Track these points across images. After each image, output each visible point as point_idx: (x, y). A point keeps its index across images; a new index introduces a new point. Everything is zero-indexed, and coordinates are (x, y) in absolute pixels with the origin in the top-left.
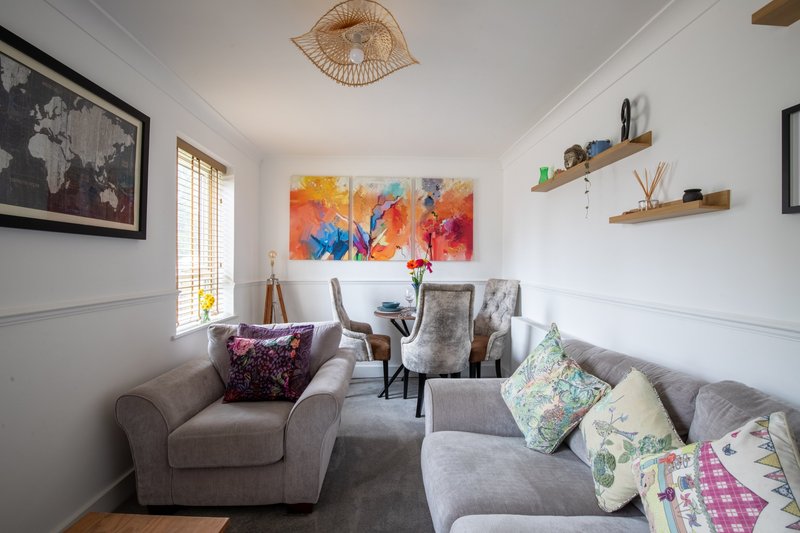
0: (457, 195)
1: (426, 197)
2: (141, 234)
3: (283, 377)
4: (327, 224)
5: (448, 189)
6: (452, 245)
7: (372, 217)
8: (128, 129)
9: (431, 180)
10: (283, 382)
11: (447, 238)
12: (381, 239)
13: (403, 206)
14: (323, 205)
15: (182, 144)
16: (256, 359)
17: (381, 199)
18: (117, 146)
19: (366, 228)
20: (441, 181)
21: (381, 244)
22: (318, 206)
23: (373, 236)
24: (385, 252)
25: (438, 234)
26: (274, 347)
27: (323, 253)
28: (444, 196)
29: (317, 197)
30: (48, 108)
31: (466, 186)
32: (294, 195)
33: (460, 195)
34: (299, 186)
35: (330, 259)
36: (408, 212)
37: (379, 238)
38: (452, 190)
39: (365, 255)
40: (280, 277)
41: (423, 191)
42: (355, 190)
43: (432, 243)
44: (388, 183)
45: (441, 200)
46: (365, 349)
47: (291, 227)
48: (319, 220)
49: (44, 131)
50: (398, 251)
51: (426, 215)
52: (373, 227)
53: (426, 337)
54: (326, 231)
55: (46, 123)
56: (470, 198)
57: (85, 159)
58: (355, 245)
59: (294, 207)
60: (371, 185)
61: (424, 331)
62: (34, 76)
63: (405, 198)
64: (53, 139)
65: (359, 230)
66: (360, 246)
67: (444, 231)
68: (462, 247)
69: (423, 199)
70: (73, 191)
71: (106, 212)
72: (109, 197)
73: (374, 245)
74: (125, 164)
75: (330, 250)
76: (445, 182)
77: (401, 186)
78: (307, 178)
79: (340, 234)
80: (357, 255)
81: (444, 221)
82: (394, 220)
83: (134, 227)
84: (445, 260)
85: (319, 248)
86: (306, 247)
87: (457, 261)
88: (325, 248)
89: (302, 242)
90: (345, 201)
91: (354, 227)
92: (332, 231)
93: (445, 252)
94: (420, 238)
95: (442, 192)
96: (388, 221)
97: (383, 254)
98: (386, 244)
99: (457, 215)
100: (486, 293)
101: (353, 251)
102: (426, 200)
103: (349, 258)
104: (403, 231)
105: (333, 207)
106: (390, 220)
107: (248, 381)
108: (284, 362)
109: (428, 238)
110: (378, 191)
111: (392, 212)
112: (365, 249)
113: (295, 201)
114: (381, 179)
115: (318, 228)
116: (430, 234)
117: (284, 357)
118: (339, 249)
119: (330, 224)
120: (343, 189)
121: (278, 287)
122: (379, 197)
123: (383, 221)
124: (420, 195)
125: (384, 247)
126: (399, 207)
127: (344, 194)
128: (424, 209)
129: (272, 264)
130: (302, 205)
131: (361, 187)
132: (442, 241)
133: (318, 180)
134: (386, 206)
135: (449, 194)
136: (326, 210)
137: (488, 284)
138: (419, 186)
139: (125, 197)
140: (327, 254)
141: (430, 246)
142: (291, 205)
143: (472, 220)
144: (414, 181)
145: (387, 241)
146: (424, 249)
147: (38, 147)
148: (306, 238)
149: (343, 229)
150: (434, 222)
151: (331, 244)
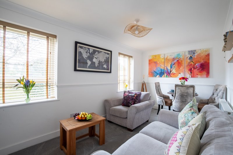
0: (202, 55)
1: (189, 57)
2: (110, 72)
3: (132, 102)
4: (158, 68)
5: (198, 53)
6: (200, 72)
7: (171, 65)
8: (108, 54)
9: (192, 51)
10: (132, 103)
11: (198, 70)
12: (174, 71)
13: (181, 61)
14: (157, 62)
15: (120, 54)
16: (127, 98)
17: (174, 59)
18: (106, 57)
19: (169, 68)
20: (195, 51)
21: (174, 72)
22: (156, 63)
23: (171, 70)
24: (175, 75)
25: (194, 68)
26: (131, 96)
27: (157, 75)
28: (197, 56)
29: (155, 60)
30: (96, 54)
31: (206, 51)
32: (150, 61)
33: (204, 54)
34: (151, 58)
35: (159, 77)
36: (183, 62)
37: (173, 71)
38: (200, 53)
39: (169, 76)
40: (146, 82)
41: (188, 55)
42: (166, 57)
43: (192, 72)
44: (176, 54)
45: (195, 57)
46: (163, 102)
47: (149, 69)
48: (156, 67)
49: (95, 58)
50: (179, 74)
51: (189, 63)
52: (171, 67)
53: (177, 100)
54: (158, 69)
55: (95, 56)
56: (208, 55)
57: (101, 61)
58: (166, 73)
59: (149, 64)
60: (171, 55)
61: (176, 99)
62: (94, 50)
63: (182, 58)
64: (96, 58)
65: (167, 69)
66: (167, 73)
67: (197, 67)
68: (205, 73)
69: (189, 58)
70: (99, 66)
71: (104, 69)
72: (105, 66)
73: (171, 73)
74: (108, 60)
75: (159, 74)
76: (197, 51)
77: (181, 54)
78: (153, 56)
79: (161, 70)
80: (166, 76)
81: (197, 64)
82: (178, 65)
83: (109, 71)
84: (197, 77)
85: (156, 74)
86: (153, 74)
87: (202, 78)
88: (157, 74)
89: (151, 73)
90: (163, 61)
91: (165, 68)
92: (159, 69)
93: (197, 74)
94: (187, 70)
95: (196, 54)
96: (176, 65)
97: (174, 75)
98: (175, 72)
99: (202, 62)
100: (214, 90)
101: (165, 74)
102: (190, 58)
103: (164, 77)
104: (181, 68)
105: (160, 62)
106: (177, 65)
107: (125, 102)
108: (132, 99)
109: (190, 70)
110: (173, 57)
111: (178, 63)
112: (169, 74)
113: (150, 62)
114: (173, 53)
115: (156, 69)
116: (191, 69)
117: (132, 98)
118: (161, 74)
119: (159, 68)
120: (162, 58)
121: (145, 84)
122: (173, 59)
123: (174, 66)
124: (187, 56)
125: (175, 73)
126: (180, 61)
127: (163, 59)
128: (189, 61)
129: (144, 78)
130: (152, 63)
131: (168, 56)
132: (196, 71)
133: (155, 56)
134: (176, 61)
135: (199, 55)
136: (158, 64)
137: (215, 86)
138: (187, 54)
139: (108, 66)
140: (158, 76)
141: (191, 73)
142: (149, 63)
143: (209, 63)
144: (185, 52)
145: (176, 71)
146: (189, 74)
147: (94, 60)
148: (153, 71)
149: (163, 69)
150: (193, 65)
151: (159, 73)
